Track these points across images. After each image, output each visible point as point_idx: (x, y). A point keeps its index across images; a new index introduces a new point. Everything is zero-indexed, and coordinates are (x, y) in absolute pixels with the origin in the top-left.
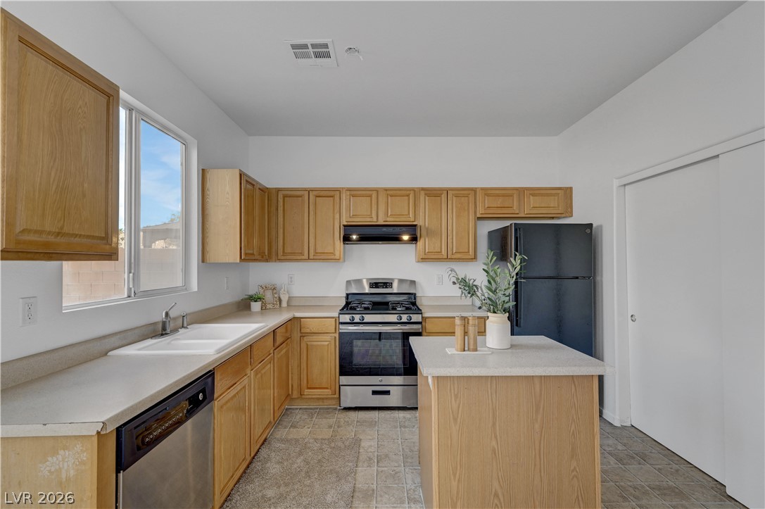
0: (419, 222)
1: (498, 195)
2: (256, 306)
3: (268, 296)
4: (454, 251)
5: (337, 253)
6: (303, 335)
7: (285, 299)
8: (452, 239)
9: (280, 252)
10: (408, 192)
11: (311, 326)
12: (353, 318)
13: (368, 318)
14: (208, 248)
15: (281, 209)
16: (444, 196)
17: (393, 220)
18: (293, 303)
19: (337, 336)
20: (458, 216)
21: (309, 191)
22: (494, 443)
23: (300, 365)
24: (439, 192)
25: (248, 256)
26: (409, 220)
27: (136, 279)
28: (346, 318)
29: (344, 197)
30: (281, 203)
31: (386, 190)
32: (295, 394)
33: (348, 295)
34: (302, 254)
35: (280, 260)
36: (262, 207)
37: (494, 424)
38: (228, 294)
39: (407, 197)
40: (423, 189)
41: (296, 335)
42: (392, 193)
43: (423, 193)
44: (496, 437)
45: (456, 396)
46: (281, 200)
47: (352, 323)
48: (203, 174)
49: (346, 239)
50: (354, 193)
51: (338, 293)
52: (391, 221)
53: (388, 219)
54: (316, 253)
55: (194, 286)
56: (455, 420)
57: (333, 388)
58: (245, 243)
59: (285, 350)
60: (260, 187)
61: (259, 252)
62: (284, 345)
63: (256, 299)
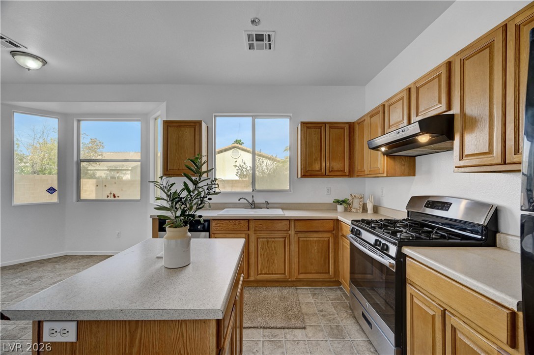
0: (456, 108)
2: (340, 208)
3: (355, 202)
5: (381, 168)
9: (357, 171)
15: (357, 136)
17: (421, 117)
18: (381, 212)
21: (368, 114)
24: (488, 39)
26: (440, 111)
27: (254, 184)
30: (357, 132)
31: (416, 83)
33: (408, 212)
41: (339, 232)
42: (420, 83)
43: (458, 58)
48: (297, 129)
53: (417, 119)
58: (305, 166)
59: (317, 239)
60: (331, 126)
61: (331, 170)
62: (315, 235)
63: (341, 202)
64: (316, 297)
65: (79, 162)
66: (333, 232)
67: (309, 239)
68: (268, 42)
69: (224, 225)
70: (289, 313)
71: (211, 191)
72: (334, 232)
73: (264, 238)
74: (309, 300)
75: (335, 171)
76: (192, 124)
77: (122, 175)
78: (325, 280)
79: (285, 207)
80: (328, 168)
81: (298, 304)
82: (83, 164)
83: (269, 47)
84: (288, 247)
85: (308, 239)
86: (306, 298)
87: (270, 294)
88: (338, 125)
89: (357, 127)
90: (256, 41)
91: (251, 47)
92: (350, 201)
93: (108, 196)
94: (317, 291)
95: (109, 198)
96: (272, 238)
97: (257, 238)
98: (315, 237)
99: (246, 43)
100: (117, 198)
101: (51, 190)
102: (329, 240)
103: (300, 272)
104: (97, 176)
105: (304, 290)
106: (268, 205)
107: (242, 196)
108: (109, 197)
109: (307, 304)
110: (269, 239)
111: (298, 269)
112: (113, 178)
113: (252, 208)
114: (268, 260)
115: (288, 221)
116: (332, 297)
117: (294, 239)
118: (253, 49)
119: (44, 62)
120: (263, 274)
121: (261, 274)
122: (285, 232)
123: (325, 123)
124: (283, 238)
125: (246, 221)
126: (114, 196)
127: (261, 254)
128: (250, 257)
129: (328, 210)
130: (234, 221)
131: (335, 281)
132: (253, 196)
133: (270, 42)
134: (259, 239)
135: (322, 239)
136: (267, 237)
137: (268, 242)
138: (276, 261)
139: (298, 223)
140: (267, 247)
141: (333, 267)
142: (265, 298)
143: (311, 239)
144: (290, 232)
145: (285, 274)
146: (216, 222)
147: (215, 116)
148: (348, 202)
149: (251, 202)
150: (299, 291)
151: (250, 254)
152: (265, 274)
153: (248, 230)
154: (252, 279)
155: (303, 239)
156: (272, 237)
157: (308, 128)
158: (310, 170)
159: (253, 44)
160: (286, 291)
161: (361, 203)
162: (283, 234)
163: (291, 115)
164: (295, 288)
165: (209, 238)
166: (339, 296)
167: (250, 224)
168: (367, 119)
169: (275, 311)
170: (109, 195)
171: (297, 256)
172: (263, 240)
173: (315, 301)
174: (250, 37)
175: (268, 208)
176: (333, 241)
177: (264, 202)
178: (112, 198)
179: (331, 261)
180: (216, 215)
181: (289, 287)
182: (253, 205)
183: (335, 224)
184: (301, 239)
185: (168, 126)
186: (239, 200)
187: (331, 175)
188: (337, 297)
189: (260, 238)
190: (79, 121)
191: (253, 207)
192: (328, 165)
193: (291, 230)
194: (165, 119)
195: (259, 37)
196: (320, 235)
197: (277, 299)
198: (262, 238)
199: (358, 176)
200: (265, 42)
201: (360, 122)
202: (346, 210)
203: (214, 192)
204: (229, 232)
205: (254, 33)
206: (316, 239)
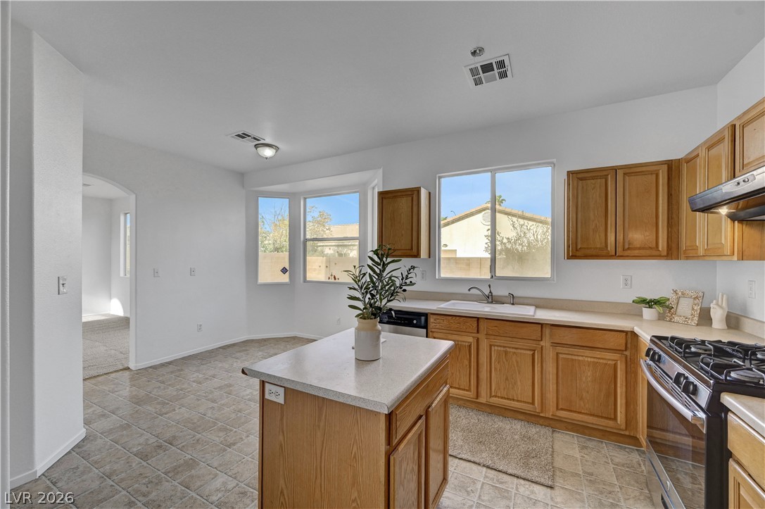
2: (649, 313)
3: (684, 305)
9: (683, 245)
50: (745, 119)
58: (574, 242)
59: (592, 360)
60: (628, 171)
61: (626, 247)
62: (588, 353)
63: (650, 303)
64: (585, 451)
65: (306, 240)
66: (625, 353)
67: (576, 358)
68: (501, 70)
69: (445, 322)
70: (532, 461)
71: (408, 281)
72: (627, 353)
73: (500, 346)
74: (571, 452)
75: (635, 249)
76: (410, 193)
77: (349, 252)
78: (608, 429)
79: (540, 304)
80: (621, 244)
81: (550, 453)
82: (309, 243)
83: (503, 75)
84: (540, 365)
85: (574, 357)
86: (567, 447)
87: (508, 427)
88: (644, 169)
89: (685, 167)
90: (483, 73)
91: (478, 82)
92: (672, 302)
94: (590, 444)
96: (513, 348)
97: (491, 346)
98: (587, 356)
99: (470, 80)
100: (337, 281)
101: (284, 271)
102: (615, 365)
103: (560, 407)
104: (325, 253)
105: (567, 437)
106: (513, 300)
107: (473, 283)
108: (330, 279)
109: (566, 457)
110: (508, 349)
111: (555, 402)
112: (340, 255)
113: (488, 302)
114: (507, 379)
115: (540, 326)
116: (617, 460)
117: (550, 354)
118: (481, 83)
119: (277, 148)
120: (499, 397)
121: (496, 396)
122: (535, 342)
123: (615, 170)
124: (530, 350)
125: (474, 319)
126: (335, 278)
127: (496, 369)
128: (480, 370)
129: (624, 314)
130: (458, 318)
131: (629, 436)
132: (490, 286)
133: (504, 69)
134: (493, 347)
135: (601, 361)
136: (505, 345)
137: (506, 352)
138: (519, 383)
139: (556, 330)
140: (504, 360)
141: (624, 411)
142: (499, 431)
143: (581, 358)
144: (542, 343)
145: (533, 403)
146: (435, 317)
147: (440, 178)
148: (668, 303)
149: (487, 293)
150: (556, 435)
151: (480, 366)
152: (502, 398)
153: (478, 332)
154: (482, 400)
155: (564, 356)
156: (513, 346)
157: (581, 179)
158: (585, 248)
159: (480, 78)
160: (533, 430)
161: (697, 308)
162: (533, 345)
163: (554, 160)
164: (551, 430)
165: (427, 337)
166: (634, 462)
167: (480, 324)
168: (703, 153)
169: (510, 452)
170: (330, 277)
171: (555, 381)
172: (499, 348)
173: (582, 456)
174: (473, 72)
175: (513, 304)
176: (624, 367)
177: (507, 294)
178: (333, 280)
179: (621, 402)
180: (435, 308)
181: (542, 425)
182: (491, 299)
183: (629, 341)
184: (561, 356)
185: (382, 198)
186: (469, 290)
187: (628, 256)
188: (629, 462)
189: (495, 346)
190: (305, 199)
191: (490, 300)
192: (620, 237)
193: (543, 339)
194: (381, 190)
195: (487, 68)
196: (598, 354)
197: (516, 437)
198: (498, 346)
199: (687, 258)
200: (496, 71)
201: (690, 160)
202: (661, 317)
203: (411, 282)
204: (451, 332)
205: (479, 65)
206: (589, 359)
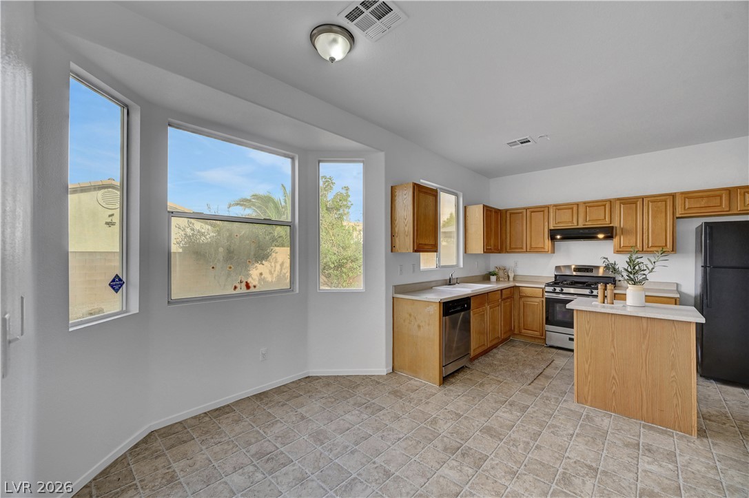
0: (615, 224)
1: (702, 197)
2: (493, 278)
3: (501, 273)
4: (650, 245)
5: (546, 248)
6: (521, 297)
7: (511, 275)
8: (648, 236)
9: (508, 248)
10: (605, 203)
11: (528, 292)
12: (555, 289)
13: (566, 290)
14: (467, 246)
15: (508, 222)
16: (639, 203)
17: (590, 223)
18: (518, 279)
19: (544, 300)
20: (654, 217)
21: (526, 209)
22: (612, 350)
23: (519, 314)
24: (635, 200)
25: (489, 250)
26: (606, 223)
27: (439, 260)
28: (551, 289)
29: (551, 211)
30: (508, 218)
31: (585, 203)
32: (516, 332)
33: (556, 276)
34: (522, 248)
35: (508, 252)
36: (497, 222)
37: (613, 340)
38: (479, 271)
39: (603, 207)
40: (619, 199)
41: (516, 296)
42: (589, 205)
43: (618, 202)
44: (614, 347)
45: (588, 322)
46: (508, 216)
47: (554, 291)
48: (465, 208)
49: (553, 238)
50: (558, 207)
51: (550, 274)
52: (589, 224)
53: (586, 223)
54: (531, 247)
55: (461, 265)
56: (588, 334)
57: (541, 332)
89: (507, 214)
93: (235, 288)
95: (238, 291)
96: (495, 307)
100: (252, 289)
101: (116, 283)
108: (239, 288)
117: (502, 305)
126: (248, 286)
144: (500, 301)
170: (238, 285)
172: (492, 310)
178: (244, 290)
193: (500, 298)
